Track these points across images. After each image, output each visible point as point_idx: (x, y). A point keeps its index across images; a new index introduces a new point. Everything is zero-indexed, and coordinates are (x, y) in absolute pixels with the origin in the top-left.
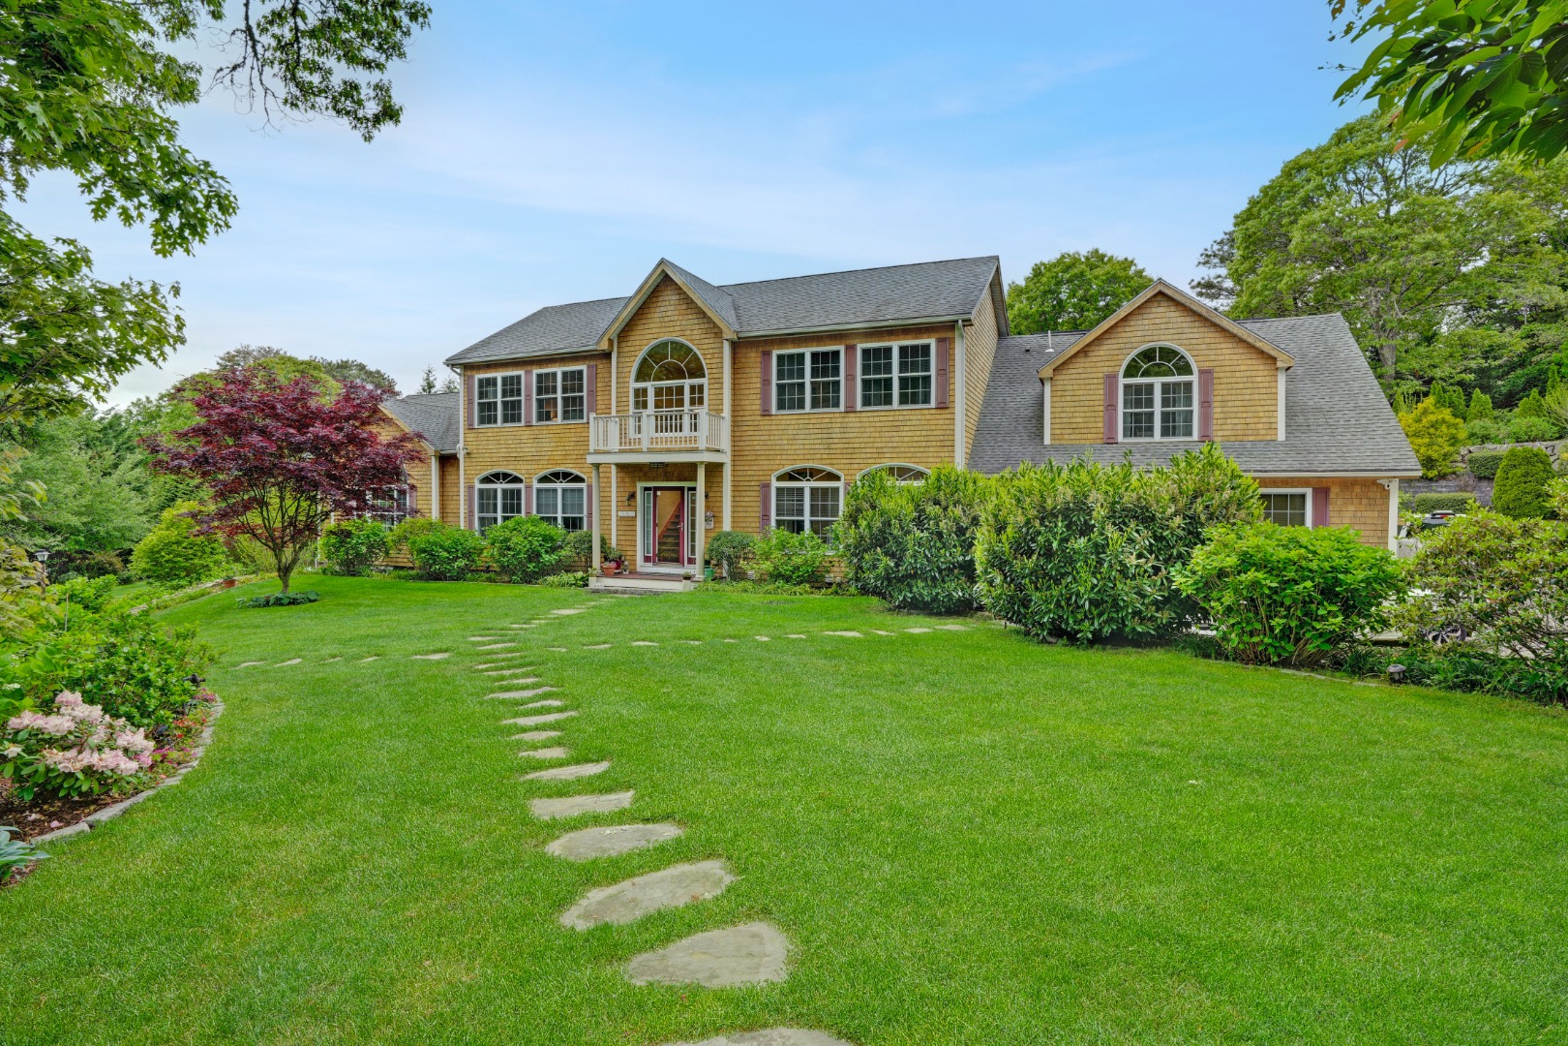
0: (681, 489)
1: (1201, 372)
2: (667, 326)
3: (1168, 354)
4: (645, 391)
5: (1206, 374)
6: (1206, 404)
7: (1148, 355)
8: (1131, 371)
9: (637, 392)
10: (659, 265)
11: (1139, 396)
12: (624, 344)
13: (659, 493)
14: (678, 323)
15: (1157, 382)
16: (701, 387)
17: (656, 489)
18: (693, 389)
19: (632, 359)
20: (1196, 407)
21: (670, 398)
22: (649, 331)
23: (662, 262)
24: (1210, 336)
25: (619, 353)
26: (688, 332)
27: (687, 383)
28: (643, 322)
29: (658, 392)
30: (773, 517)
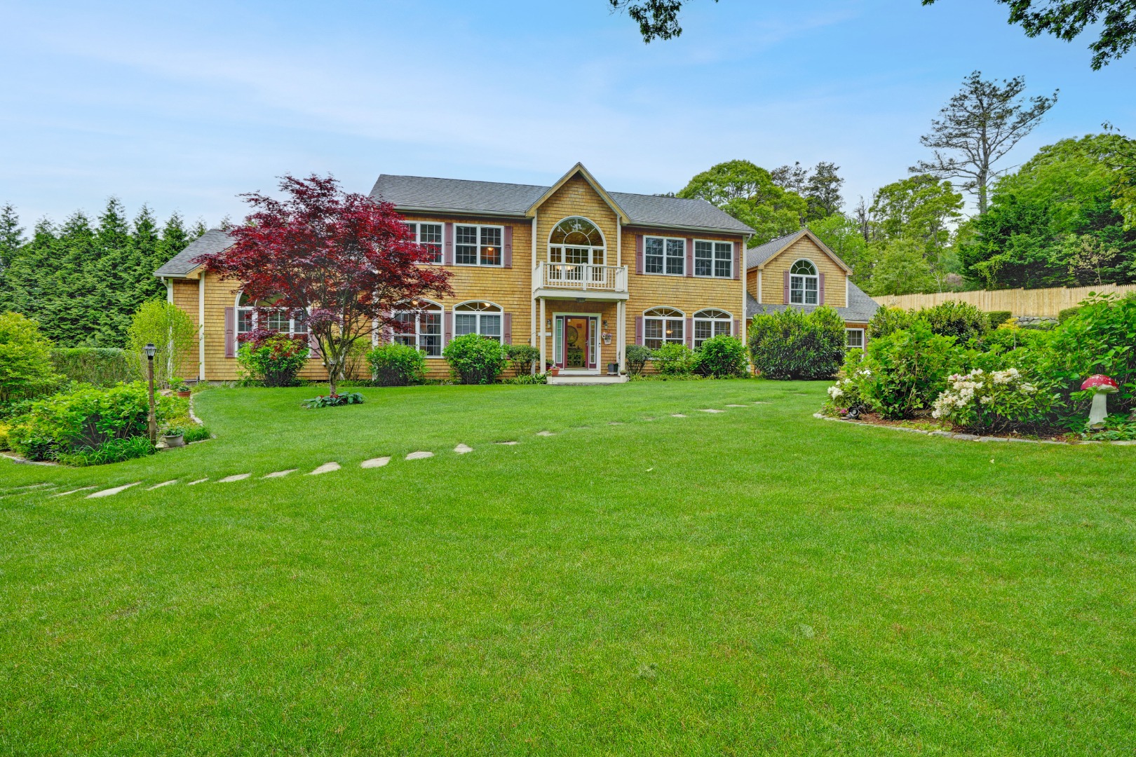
0: (586, 318)
1: (820, 274)
2: (576, 207)
3: (807, 264)
4: (559, 250)
5: (822, 275)
6: (822, 289)
7: (799, 263)
8: (794, 270)
9: (553, 250)
10: (576, 166)
11: (796, 282)
12: (542, 215)
13: (569, 320)
14: (585, 208)
15: (804, 276)
16: (601, 253)
17: (567, 317)
18: (595, 252)
19: (549, 226)
20: (818, 290)
21: (577, 257)
22: (563, 210)
23: (579, 165)
24: (824, 259)
25: (538, 221)
26: (592, 215)
27: (591, 249)
28: (558, 202)
29: (568, 251)
30: (644, 338)
